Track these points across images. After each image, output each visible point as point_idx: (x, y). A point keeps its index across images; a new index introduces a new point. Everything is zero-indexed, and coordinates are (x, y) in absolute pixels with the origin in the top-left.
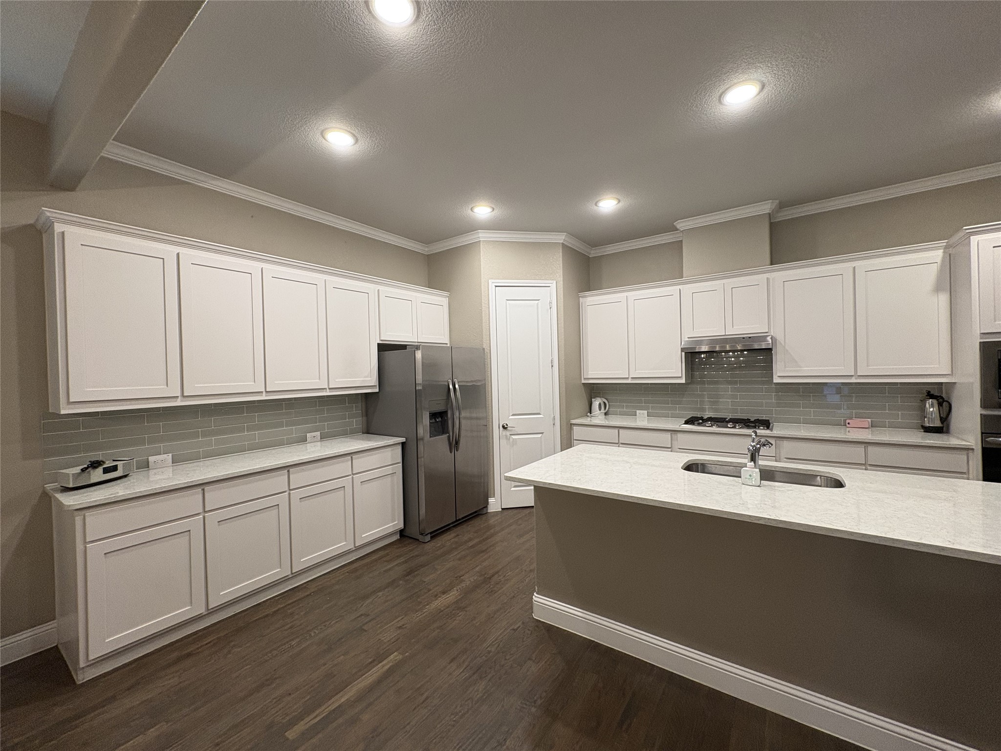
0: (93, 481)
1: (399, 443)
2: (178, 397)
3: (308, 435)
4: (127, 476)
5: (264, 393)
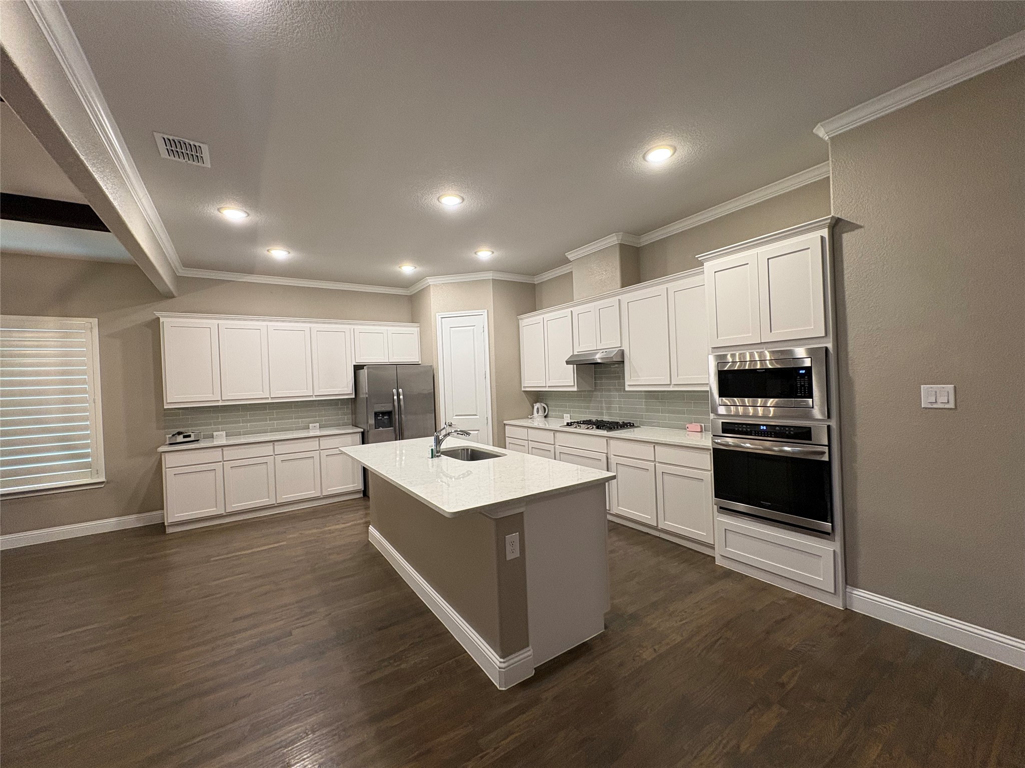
0: (178, 441)
1: (359, 432)
2: (219, 400)
3: (310, 425)
4: (198, 440)
5: (270, 399)
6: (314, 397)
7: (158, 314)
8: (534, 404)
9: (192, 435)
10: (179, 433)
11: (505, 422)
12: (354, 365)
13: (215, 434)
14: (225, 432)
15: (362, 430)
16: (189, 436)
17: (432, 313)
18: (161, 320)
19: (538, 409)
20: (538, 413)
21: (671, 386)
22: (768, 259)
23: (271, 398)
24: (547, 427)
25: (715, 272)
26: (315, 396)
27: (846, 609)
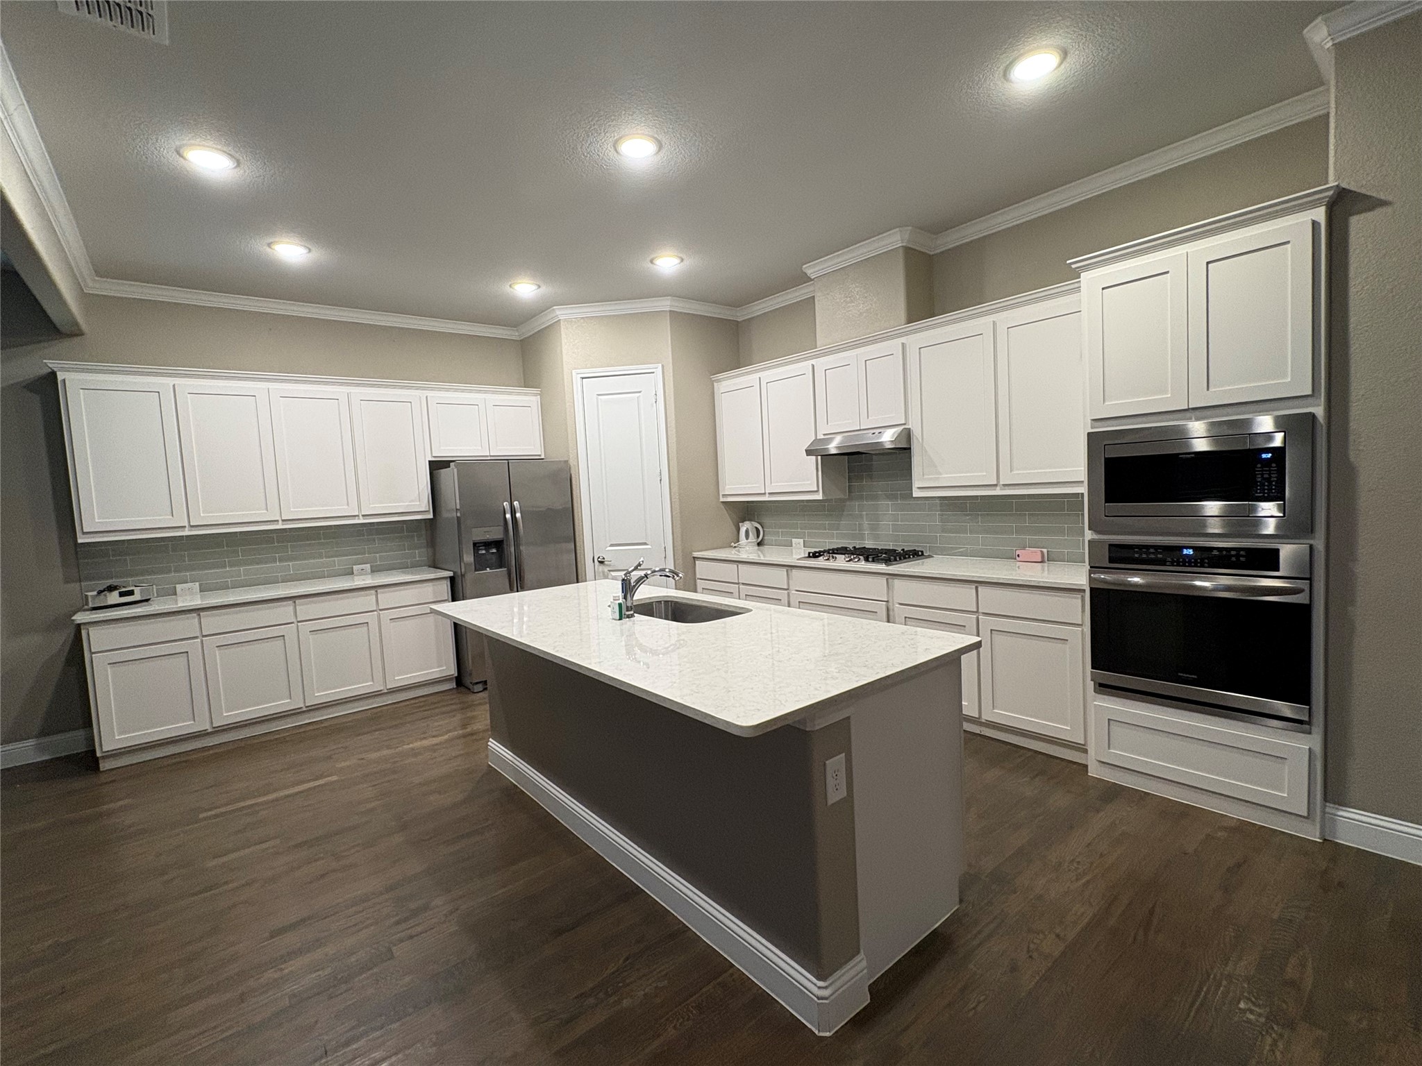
0: (110, 603)
1: (446, 578)
2: (185, 527)
3: (355, 567)
4: (147, 600)
5: (280, 522)
6: (361, 517)
7: (52, 364)
8: (740, 524)
9: (137, 590)
10: (111, 589)
11: (696, 554)
12: (430, 461)
13: (179, 587)
14: (197, 584)
15: (451, 574)
16: (131, 593)
17: (566, 370)
18: (60, 376)
19: (747, 532)
20: (747, 538)
21: (998, 488)
22: (1208, 263)
23: (283, 521)
24: (763, 559)
25: (1103, 289)
26: (363, 516)
27: (1325, 840)
